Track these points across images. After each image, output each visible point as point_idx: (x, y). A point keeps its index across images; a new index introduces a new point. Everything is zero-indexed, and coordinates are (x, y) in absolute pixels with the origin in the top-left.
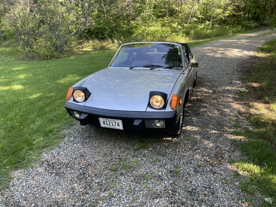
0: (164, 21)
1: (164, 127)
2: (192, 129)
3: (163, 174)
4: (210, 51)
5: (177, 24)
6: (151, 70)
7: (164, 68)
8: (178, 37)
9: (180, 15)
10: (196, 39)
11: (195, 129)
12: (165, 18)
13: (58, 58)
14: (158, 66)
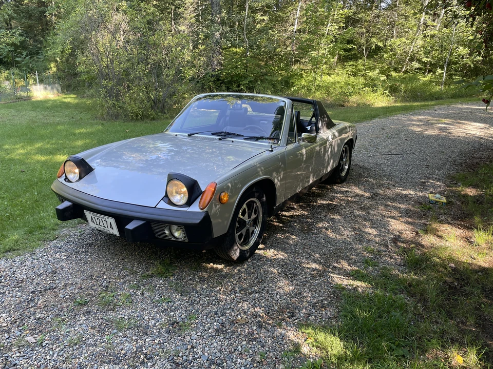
0: (356, 66)
1: (187, 241)
2: (276, 255)
3: (157, 324)
4: (421, 123)
5: (377, 71)
6: (220, 139)
7: (245, 139)
8: (374, 95)
9: (385, 55)
10: (409, 101)
11: (281, 255)
12: (360, 61)
13: (154, 119)
14: (234, 134)
